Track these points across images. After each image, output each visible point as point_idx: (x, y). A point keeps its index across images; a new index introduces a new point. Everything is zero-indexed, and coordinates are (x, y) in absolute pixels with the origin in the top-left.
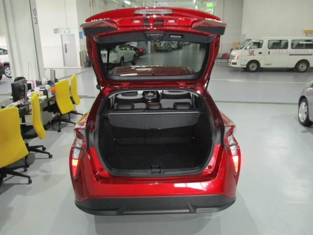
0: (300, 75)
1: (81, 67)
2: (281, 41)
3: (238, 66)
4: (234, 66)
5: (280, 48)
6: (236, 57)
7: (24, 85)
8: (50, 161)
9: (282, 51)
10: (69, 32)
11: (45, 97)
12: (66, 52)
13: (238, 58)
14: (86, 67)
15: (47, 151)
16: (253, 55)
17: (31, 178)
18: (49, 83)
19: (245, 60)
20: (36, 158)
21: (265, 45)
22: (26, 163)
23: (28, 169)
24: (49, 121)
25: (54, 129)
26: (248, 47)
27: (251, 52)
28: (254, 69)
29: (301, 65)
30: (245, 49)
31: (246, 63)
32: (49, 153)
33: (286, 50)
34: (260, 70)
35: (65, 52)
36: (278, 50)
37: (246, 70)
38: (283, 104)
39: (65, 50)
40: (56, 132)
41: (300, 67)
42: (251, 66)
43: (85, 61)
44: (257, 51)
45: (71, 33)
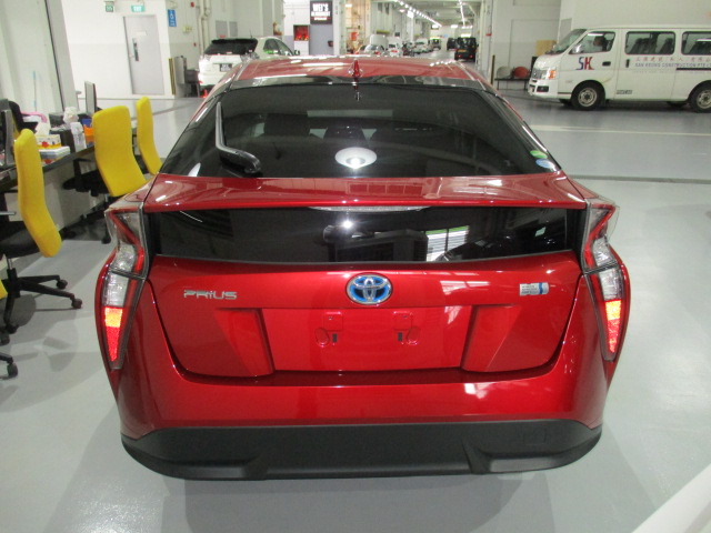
0: (700, 118)
1: (173, 97)
2: (656, 34)
3: (552, 94)
4: (542, 94)
5: (654, 53)
6: (548, 75)
7: (3, 113)
8: (73, 317)
9: (660, 59)
10: (143, 10)
11: (66, 149)
12: (137, 59)
13: (551, 77)
14: (185, 96)
15: (69, 289)
16: (590, 68)
17: (16, 363)
18: (84, 119)
19: (570, 82)
20: (38, 307)
21: (619, 43)
22: (6, 320)
23: (11, 336)
24: (82, 217)
25: (94, 237)
26: (578, 50)
27: (583, 61)
28: (591, 102)
29: (703, 95)
30: (571, 53)
31: (571, 88)
32: (71, 296)
33: (669, 57)
34: (604, 105)
35: (134, 59)
36: (650, 57)
37: (570, 105)
38: (671, 181)
39: (133, 53)
40: (99, 242)
41: (700, 99)
42: (582, 94)
43: (183, 82)
44: (598, 58)
45: (149, 11)
